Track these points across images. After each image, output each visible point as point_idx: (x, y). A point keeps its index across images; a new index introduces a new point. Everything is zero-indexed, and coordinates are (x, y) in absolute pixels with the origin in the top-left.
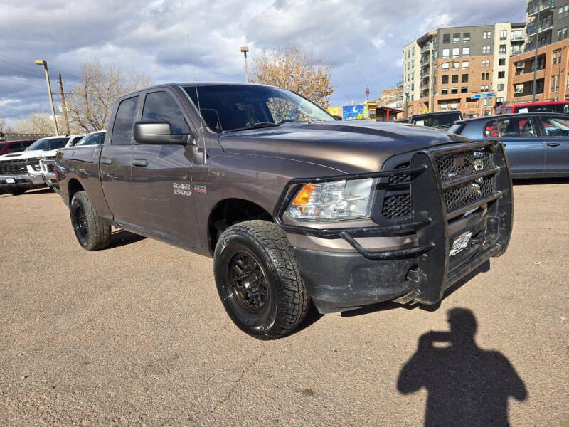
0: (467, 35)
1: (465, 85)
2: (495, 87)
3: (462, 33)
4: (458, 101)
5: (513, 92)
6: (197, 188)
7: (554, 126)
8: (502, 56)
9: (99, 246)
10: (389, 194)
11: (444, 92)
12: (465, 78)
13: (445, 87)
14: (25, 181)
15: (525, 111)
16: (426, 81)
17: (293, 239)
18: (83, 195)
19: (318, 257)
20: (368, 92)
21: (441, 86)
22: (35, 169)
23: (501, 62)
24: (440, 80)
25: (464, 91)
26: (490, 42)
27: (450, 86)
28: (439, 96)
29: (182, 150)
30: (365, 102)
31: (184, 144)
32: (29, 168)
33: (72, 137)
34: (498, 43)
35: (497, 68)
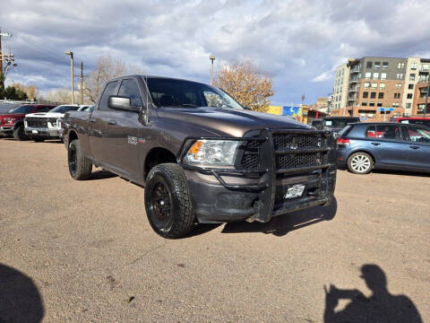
0: (385, 64)
1: (380, 101)
2: (404, 105)
3: (382, 61)
4: (374, 112)
5: (417, 110)
6: (141, 140)
7: (420, 135)
8: (411, 82)
9: (82, 178)
10: (246, 153)
11: (364, 104)
12: (381, 95)
13: (365, 100)
14: (45, 133)
15: (407, 122)
16: (351, 94)
17: (187, 173)
18: (77, 142)
19: (199, 185)
20: (303, 98)
21: (362, 100)
22: (53, 125)
23: (411, 87)
24: (361, 95)
25: (380, 105)
26: (403, 71)
27: (369, 100)
28: (359, 107)
29: (137, 116)
30: (301, 105)
31: (138, 112)
32: (49, 124)
33: (82, 106)
34: (409, 72)
35: (407, 91)
